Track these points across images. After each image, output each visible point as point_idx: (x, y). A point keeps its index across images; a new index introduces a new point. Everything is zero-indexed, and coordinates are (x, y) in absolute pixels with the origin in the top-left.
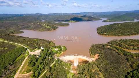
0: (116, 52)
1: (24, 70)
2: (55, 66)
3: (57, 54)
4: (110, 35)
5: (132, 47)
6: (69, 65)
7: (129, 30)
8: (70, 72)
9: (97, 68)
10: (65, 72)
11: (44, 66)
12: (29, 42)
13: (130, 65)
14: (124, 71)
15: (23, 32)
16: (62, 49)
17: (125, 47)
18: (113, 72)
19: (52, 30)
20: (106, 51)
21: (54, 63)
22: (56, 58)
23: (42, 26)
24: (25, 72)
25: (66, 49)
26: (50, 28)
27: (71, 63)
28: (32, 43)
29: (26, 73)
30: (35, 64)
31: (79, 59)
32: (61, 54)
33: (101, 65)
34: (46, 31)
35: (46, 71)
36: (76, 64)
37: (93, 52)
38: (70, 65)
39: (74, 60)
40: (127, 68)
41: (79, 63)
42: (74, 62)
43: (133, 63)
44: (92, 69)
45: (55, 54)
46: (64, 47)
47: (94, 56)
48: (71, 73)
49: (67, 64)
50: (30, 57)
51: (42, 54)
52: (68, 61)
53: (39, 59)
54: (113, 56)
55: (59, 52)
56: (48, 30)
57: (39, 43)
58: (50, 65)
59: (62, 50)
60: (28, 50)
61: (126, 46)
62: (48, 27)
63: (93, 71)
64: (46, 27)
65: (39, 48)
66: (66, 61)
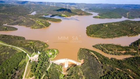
1: (28, 75)
2: (50, 69)
3: (51, 58)
4: (97, 37)
5: (110, 52)
6: (60, 67)
8: (61, 73)
9: (81, 72)
10: (58, 74)
11: (42, 71)
12: (26, 45)
13: (104, 71)
14: (99, 76)
16: (55, 53)
18: (92, 77)
19: (44, 27)
20: (89, 58)
21: (49, 67)
22: (51, 62)
23: (35, 23)
24: (29, 77)
25: (59, 53)
26: (43, 25)
27: (62, 65)
28: (29, 46)
29: (30, 77)
30: (36, 69)
31: (69, 62)
32: (55, 57)
33: (85, 70)
34: (39, 28)
35: (44, 75)
36: (66, 66)
37: (80, 56)
38: (62, 68)
40: (101, 74)
41: (69, 65)
42: (64, 64)
44: (78, 72)
45: (50, 59)
46: (57, 50)
47: (81, 61)
48: (62, 74)
49: (59, 67)
50: (31, 63)
51: (40, 59)
52: (60, 64)
53: (38, 64)
54: (94, 62)
55: (53, 56)
56: (41, 27)
58: (47, 69)
59: (55, 54)
62: (41, 24)
63: (79, 74)
64: (39, 23)
66: (59, 64)
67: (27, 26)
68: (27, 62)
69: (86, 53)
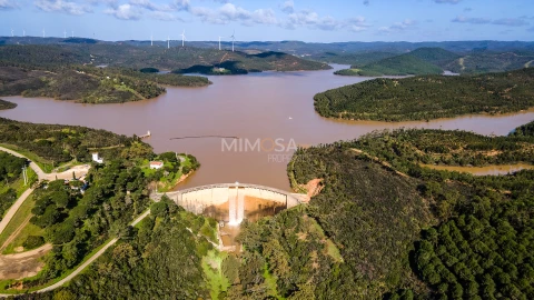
0: (384, 167)
1: (11, 238)
2: (150, 223)
3: (160, 183)
4: (364, 118)
5: (436, 156)
6: (207, 223)
7: (428, 102)
8: (211, 247)
9: (314, 226)
10: (191, 247)
12: (37, 140)
13: (432, 205)
14: (410, 228)
15: (14, 106)
16: (179, 165)
17: (412, 156)
18: (374, 235)
19: (137, 99)
20: (346, 168)
21: (148, 212)
22: (156, 197)
23: (95, 85)
24: (16, 246)
25: (198, 166)
26: (132, 91)
27: (216, 215)
28: (50, 143)
29: (21, 249)
30: (67, 215)
31: (248, 199)
32: (177, 181)
33: (332, 215)
34: (114, 102)
35: (113, 241)
36: (235, 221)
37: (300, 171)
38: (213, 225)
39: (227, 203)
40: (421, 217)
41: (250, 214)
42: (227, 212)
43: (441, 197)
44: (297, 230)
45: (153, 184)
46: (189, 156)
47: (305, 187)
48: (217, 253)
49: (202, 221)
50: (44, 190)
51: (97, 179)
52: (206, 211)
53: (81, 196)
54: (373, 179)
55: (166, 173)
56: (124, 97)
57: (85, 143)
58: (132, 220)
59: (181, 168)
60: (33, 165)
61: (418, 151)
62: (123, 88)
63: (302, 237)
64: (116, 86)
65: (84, 158)
66: (198, 210)
67: (63, 96)
68: (23, 191)
69: (326, 156)
